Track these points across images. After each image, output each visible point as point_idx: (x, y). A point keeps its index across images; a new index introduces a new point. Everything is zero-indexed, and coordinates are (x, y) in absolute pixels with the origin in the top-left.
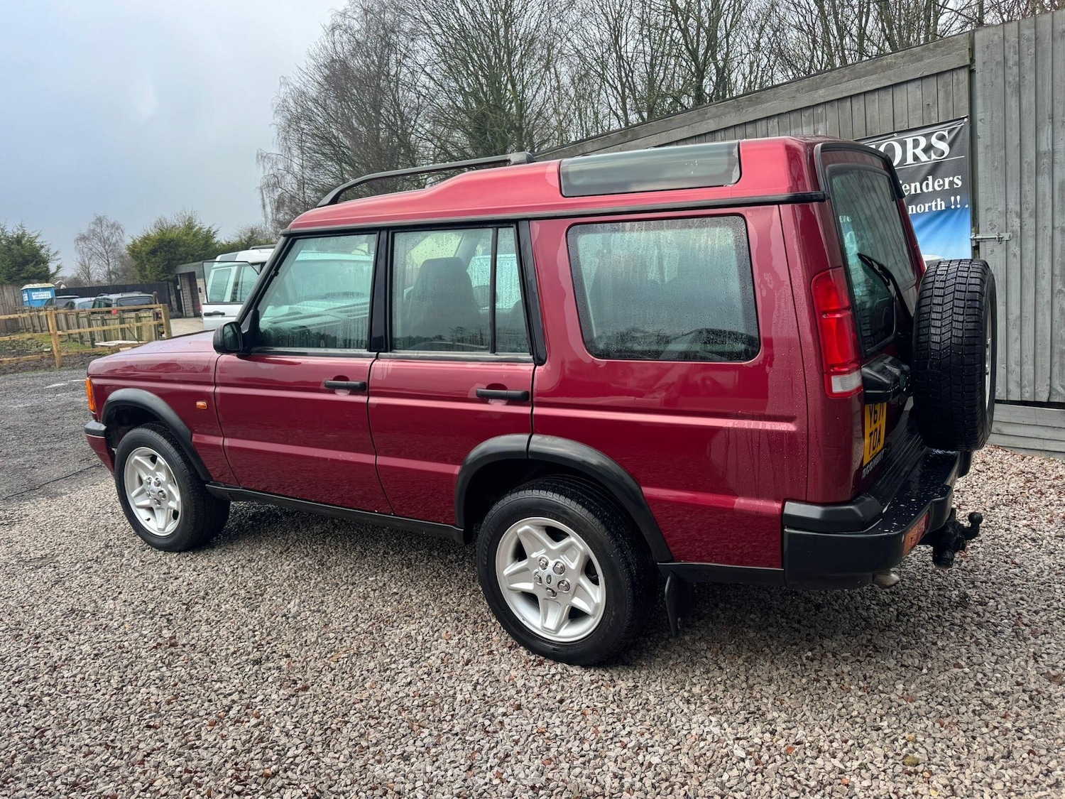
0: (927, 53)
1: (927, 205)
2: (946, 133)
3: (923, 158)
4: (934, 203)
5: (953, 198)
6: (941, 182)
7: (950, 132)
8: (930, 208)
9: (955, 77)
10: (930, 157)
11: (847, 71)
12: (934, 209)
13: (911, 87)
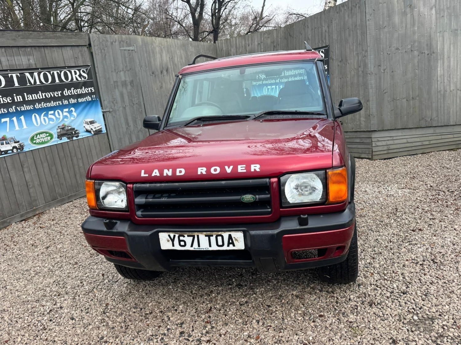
0: (73, 36)
1: (85, 99)
2: (85, 70)
3: (79, 79)
4: (87, 98)
5: (93, 96)
6: (88, 90)
7: (86, 70)
8: (86, 99)
9: (83, 49)
10: (81, 79)
11: (41, 34)
12: (88, 100)
13: (68, 48)
